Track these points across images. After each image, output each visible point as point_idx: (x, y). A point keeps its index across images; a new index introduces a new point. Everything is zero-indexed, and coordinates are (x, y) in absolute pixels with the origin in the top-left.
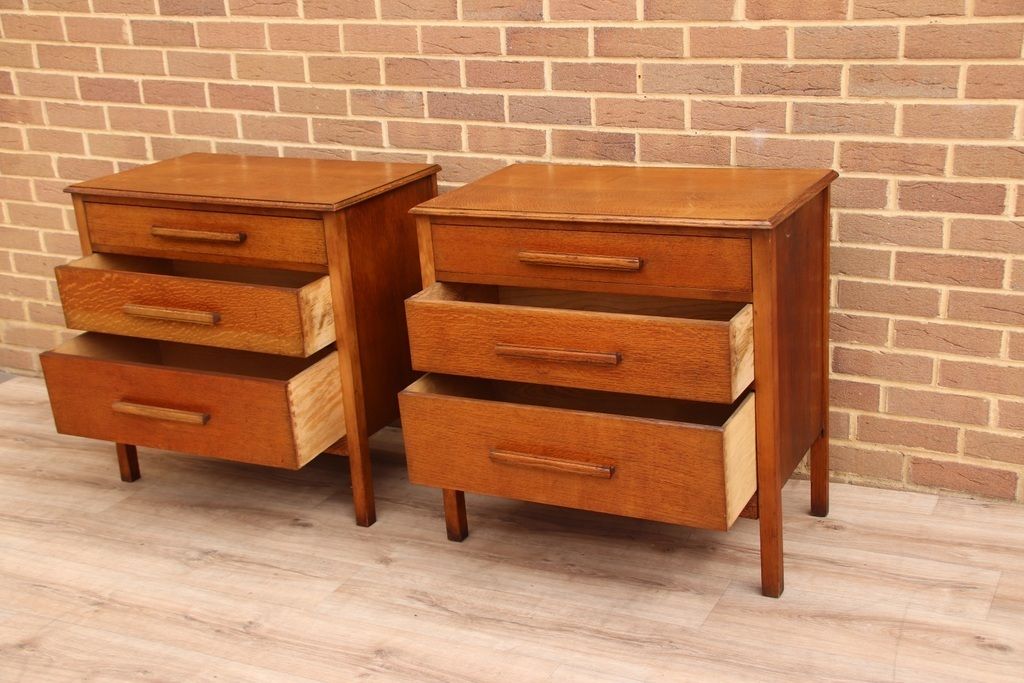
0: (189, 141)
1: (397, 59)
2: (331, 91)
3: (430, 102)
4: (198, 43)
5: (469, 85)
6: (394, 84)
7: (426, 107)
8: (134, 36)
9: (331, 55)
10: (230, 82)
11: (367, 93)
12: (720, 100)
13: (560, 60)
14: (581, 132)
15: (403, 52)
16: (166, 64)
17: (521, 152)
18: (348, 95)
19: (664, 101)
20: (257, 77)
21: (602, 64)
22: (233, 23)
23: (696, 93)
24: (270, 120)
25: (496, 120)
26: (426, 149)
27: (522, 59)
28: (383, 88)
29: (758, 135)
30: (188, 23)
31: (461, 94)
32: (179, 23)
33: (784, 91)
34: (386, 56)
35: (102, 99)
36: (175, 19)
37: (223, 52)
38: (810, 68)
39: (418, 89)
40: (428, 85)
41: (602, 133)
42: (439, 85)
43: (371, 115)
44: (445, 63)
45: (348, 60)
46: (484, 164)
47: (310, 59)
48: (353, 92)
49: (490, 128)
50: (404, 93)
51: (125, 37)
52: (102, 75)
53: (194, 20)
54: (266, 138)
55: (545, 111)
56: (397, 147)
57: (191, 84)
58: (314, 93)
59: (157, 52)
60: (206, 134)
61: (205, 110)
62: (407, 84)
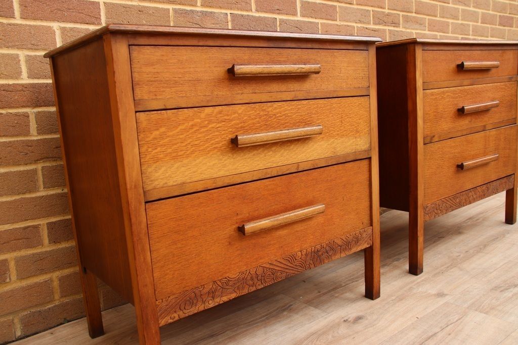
2: (157, 9)
3: (233, 20)
5: (257, 11)
6: (207, 6)
11: (186, 12)
12: (366, 26)
18: (171, 11)
19: (348, 26)
23: (358, 23)
28: (199, 9)
31: (252, 16)
33: (385, 24)
38: (392, 14)
39: (224, 11)
40: (231, 9)
42: (238, 9)
48: (175, 11)
50: (214, 13)
58: (141, 10)
60: (13, 47)
61: (12, 21)
62: (216, 7)
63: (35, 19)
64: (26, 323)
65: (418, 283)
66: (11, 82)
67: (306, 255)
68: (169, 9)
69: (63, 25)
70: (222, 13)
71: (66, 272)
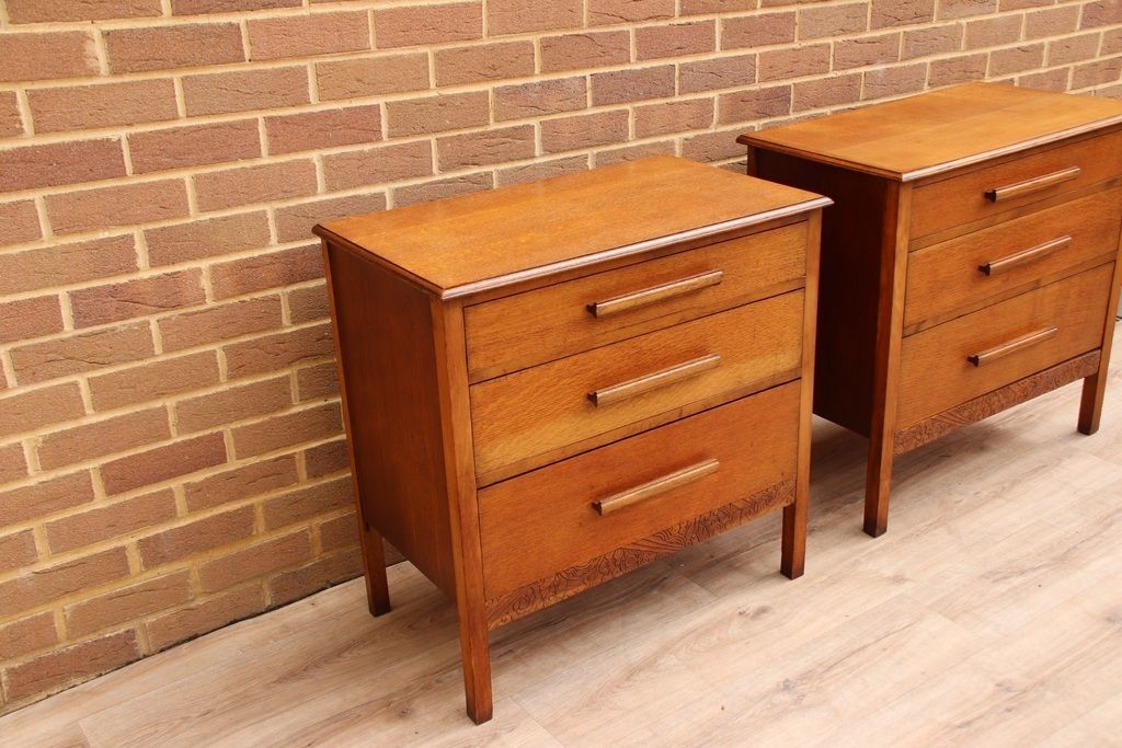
0: (225, 219)
1: (556, 38)
2: (468, 96)
3: (595, 87)
4: (247, 55)
5: (639, 59)
6: (551, 72)
7: (589, 94)
8: (112, 61)
9: (468, 44)
10: (306, 110)
11: (516, 90)
12: (855, 38)
13: (730, 16)
14: (746, 92)
15: (566, 28)
16: (179, 100)
17: (691, 127)
18: (491, 96)
19: (816, 46)
20: (353, 94)
21: (766, 15)
22: (313, 16)
23: (839, 34)
24: (372, 154)
25: (665, 95)
26: (587, 147)
27: (693, 19)
28: (537, 79)
29: (879, 68)
30: (231, 24)
31: (630, 71)
32: (211, 26)
33: (899, 22)
34: (541, 36)
35: (30, 187)
36: (202, 20)
37: (294, 64)
39: (579, 74)
40: (592, 67)
41: (764, 90)
42: (605, 64)
43: (522, 117)
44: (613, 34)
45: (492, 48)
46: (651, 150)
47: (436, 55)
48: (497, 92)
49: (658, 107)
50: (563, 80)
51: (90, 64)
52: (29, 140)
53: (239, 19)
54: (366, 183)
55: (715, 75)
56: (552, 152)
57: (231, 126)
58: (442, 103)
59: (164, 81)
60: (258, 201)
61: (258, 162)
62: (567, 69)
63: (288, 152)
64: (278, 589)
65: (871, 553)
66: (256, 253)
67: (687, 527)
68: (487, 92)
69: (326, 152)
70: (575, 78)
71: (331, 517)
